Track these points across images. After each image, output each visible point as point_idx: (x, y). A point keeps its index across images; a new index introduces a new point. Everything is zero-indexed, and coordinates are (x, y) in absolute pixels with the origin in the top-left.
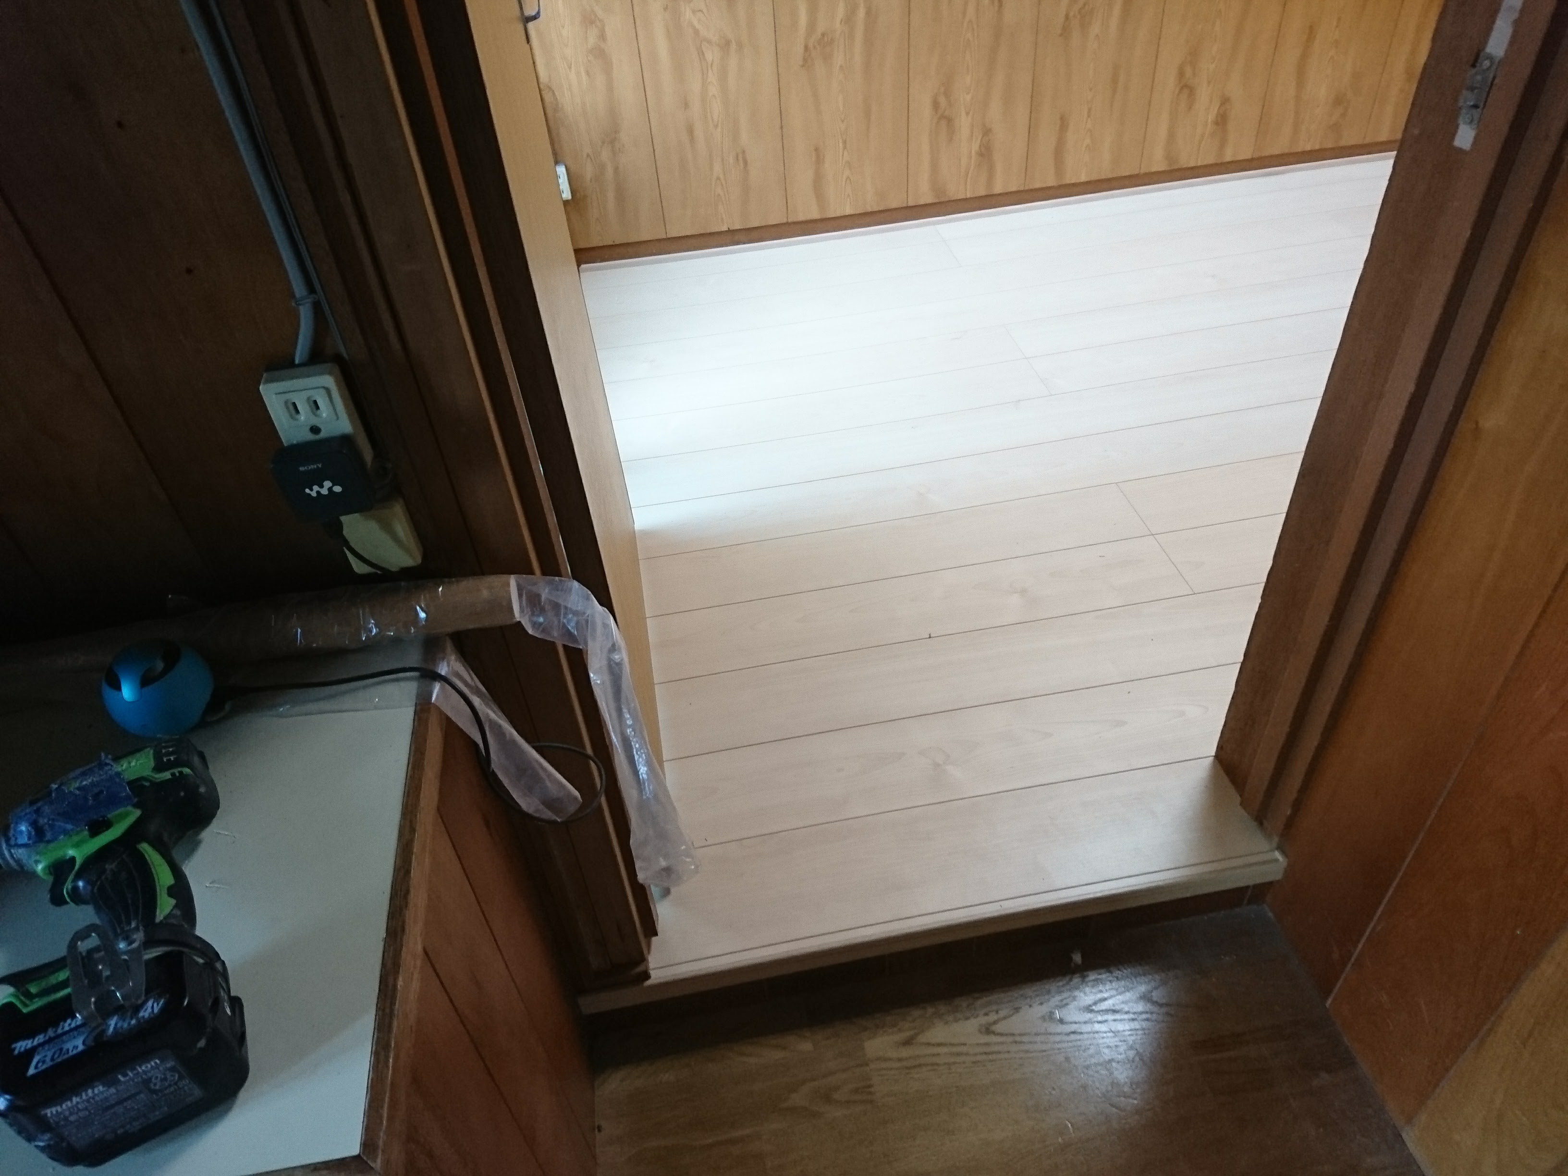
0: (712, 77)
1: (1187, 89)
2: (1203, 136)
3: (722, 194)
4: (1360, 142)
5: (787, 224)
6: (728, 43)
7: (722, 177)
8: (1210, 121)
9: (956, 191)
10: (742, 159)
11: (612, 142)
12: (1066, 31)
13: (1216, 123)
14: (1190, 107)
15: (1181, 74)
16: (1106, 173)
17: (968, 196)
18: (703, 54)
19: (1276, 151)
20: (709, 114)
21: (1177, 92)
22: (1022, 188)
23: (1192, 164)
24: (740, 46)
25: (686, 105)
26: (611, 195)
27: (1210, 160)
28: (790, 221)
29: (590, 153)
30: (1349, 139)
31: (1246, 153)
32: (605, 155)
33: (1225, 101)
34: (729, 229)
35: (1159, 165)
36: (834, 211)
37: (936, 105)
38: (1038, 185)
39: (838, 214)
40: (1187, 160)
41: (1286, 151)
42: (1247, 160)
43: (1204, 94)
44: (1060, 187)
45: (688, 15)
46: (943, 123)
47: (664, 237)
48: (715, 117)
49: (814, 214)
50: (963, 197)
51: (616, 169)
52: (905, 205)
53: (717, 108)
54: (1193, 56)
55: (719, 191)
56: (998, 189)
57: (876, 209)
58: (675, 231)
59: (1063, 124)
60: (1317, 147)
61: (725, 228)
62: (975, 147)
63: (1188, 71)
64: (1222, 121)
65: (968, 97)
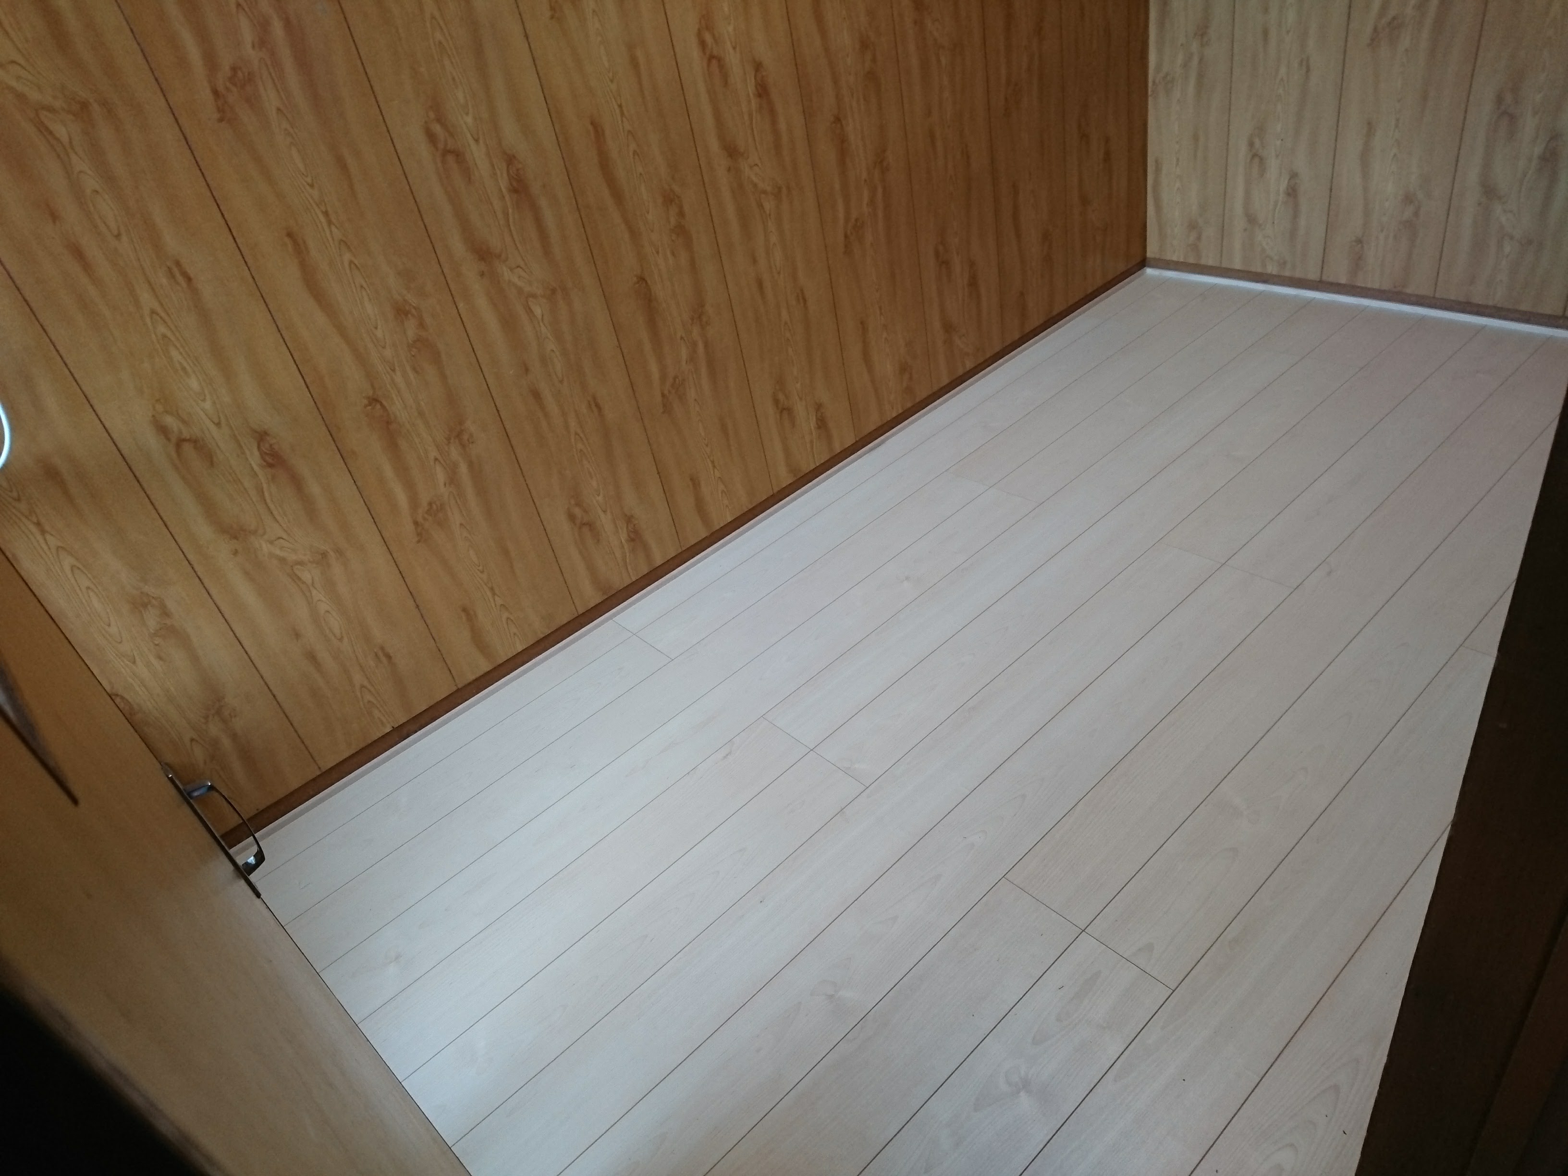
0: (318, 595)
1: (785, 411)
2: (812, 442)
3: (372, 699)
4: (930, 393)
5: (458, 690)
6: (324, 555)
7: (366, 683)
8: (812, 428)
9: (620, 580)
10: (385, 656)
11: (219, 712)
12: (667, 408)
13: (819, 427)
14: (793, 424)
15: (776, 401)
16: (746, 505)
17: (634, 579)
18: (299, 579)
19: (872, 427)
20: (327, 631)
21: (778, 417)
22: (680, 551)
23: (812, 467)
24: (339, 552)
25: (297, 635)
26: (237, 767)
27: (825, 457)
28: (460, 686)
29: (194, 737)
30: (922, 393)
31: (849, 441)
32: (214, 729)
33: (819, 407)
34: (393, 727)
35: (786, 480)
36: (503, 654)
37: (572, 517)
38: (693, 542)
39: (510, 655)
40: (807, 466)
41: (880, 424)
42: (852, 445)
43: (800, 409)
44: (712, 534)
45: (266, 547)
46: (585, 530)
47: (318, 773)
48: (337, 631)
49: (485, 666)
50: (629, 582)
51: (234, 737)
52: (576, 615)
53: (335, 623)
54: (780, 382)
55: (368, 697)
56: (659, 561)
57: (548, 632)
58: (329, 762)
59: (695, 482)
60: (900, 411)
61: (388, 729)
62: (624, 537)
63: (781, 397)
64: (822, 424)
65: (600, 498)
